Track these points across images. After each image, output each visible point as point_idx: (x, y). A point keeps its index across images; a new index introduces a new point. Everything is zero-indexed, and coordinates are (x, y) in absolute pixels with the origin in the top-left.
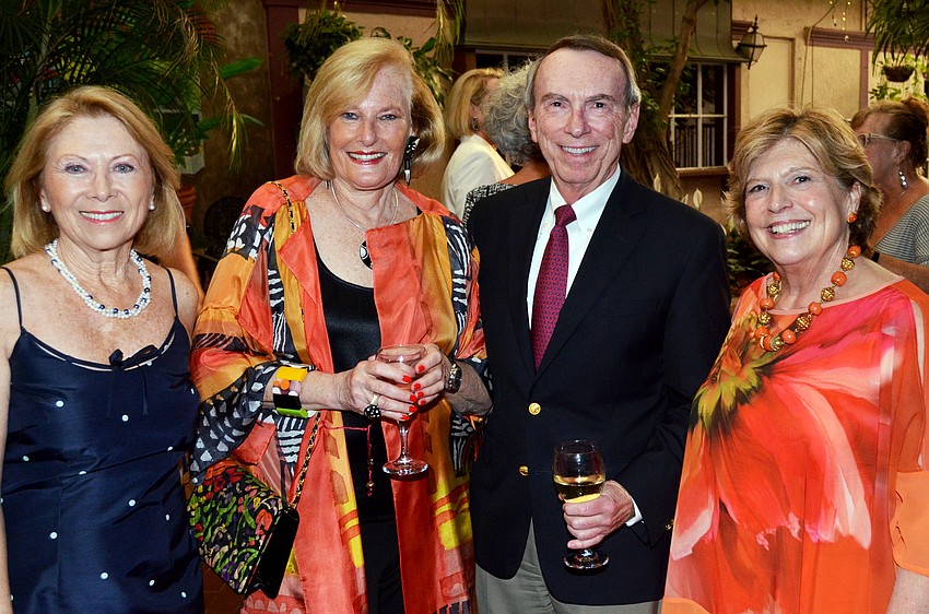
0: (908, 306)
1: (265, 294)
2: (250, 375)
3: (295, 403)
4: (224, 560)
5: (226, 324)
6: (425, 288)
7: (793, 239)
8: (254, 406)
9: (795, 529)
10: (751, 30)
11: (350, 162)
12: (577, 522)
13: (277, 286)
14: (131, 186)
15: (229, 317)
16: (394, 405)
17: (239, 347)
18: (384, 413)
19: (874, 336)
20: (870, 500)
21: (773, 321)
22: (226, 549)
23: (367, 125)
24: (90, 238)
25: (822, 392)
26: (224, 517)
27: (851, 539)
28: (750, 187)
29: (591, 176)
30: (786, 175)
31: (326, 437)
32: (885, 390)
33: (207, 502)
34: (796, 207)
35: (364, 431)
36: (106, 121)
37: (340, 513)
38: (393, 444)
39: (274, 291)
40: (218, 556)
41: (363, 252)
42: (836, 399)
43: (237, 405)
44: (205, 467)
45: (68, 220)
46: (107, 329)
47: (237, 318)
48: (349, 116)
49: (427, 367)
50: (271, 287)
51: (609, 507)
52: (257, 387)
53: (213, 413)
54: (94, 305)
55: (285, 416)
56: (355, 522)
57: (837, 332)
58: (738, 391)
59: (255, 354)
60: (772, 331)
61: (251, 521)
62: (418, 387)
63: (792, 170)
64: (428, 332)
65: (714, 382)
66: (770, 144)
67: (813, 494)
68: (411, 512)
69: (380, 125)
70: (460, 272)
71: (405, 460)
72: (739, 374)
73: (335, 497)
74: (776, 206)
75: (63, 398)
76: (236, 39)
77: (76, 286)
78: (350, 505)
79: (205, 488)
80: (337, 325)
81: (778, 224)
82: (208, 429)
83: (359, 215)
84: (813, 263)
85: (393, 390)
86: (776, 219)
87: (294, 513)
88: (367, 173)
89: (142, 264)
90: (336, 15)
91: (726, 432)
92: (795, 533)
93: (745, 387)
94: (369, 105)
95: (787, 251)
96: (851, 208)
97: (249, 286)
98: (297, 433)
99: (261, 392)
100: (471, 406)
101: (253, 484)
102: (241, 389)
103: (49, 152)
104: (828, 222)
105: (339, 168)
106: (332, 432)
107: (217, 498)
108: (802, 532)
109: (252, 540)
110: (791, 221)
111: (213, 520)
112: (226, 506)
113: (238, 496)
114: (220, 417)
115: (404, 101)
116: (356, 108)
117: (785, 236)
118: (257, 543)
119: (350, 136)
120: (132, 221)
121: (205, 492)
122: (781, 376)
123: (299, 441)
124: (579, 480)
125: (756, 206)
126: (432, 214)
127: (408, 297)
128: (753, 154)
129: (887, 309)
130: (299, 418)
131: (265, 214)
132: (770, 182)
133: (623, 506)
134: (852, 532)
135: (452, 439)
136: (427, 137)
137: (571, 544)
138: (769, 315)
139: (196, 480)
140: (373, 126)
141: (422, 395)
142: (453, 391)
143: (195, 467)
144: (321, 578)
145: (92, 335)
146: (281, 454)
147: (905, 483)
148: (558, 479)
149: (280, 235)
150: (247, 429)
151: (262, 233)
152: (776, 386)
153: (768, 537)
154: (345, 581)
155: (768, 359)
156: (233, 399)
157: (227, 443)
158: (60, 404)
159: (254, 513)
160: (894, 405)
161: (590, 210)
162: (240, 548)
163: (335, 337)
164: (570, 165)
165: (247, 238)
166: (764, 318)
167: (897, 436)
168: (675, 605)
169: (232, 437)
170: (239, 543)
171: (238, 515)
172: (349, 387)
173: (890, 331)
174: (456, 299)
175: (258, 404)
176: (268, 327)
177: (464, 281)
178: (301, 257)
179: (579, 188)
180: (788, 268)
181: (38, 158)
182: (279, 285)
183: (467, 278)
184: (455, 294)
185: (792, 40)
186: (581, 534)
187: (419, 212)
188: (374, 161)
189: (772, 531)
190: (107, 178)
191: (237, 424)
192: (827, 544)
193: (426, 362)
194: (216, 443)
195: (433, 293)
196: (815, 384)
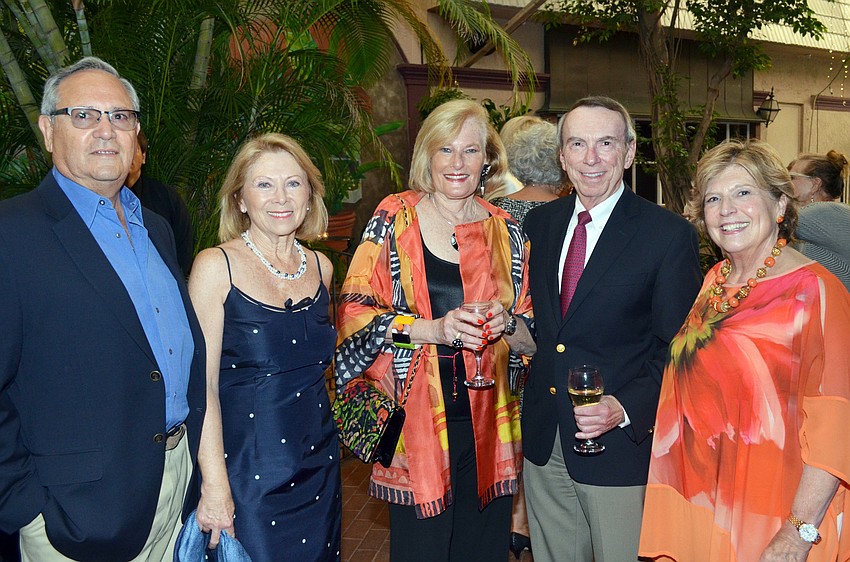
0: (815, 280)
1: (388, 266)
2: (377, 321)
3: (406, 339)
4: (356, 441)
5: (363, 287)
6: (493, 265)
7: (737, 234)
8: (380, 341)
9: (731, 434)
10: (768, 98)
11: (446, 181)
12: (582, 420)
13: (396, 262)
14: (298, 195)
15: (364, 282)
16: (472, 339)
17: (370, 303)
18: (466, 345)
19: (790, 302)
20: (785, 415)
21: (724, 292)
22: (357, 434)
23: (458, 156)
24: (274, 229)
25: (753, 340)
26: (356, 414)
27: (771, 442)
28: (707, 198)
29: (603, 191)
30: (733, 190)
31: (426, 362)
32: (797, 338)
33: (345, 405)
34: (739, 212)
35: (452, 359)
36: (283, 154)
37: (433, 413)
38: (471, 367)
39: (394, 266)
40: (352, 439)
41: (453, 240)
42: (762, 345)
43: (369, 340)
44: (346, 382)
45: (259, 216)
46: (281, 286)
47: (370, 283)
48: (445, 150)
49: (494, 314)
50: (392, 263)
51: (604, 411)
52: (382, 328)
53: (352, 346)
54: (273, 271)
55: (399, 348)
56: (444, 420)
57: (766, 299)
58: (698, 339)
59: (381, 307)
60: (724, 298)
61: (374, 416)
62: (488, 327)
63: (737, 187)
64: (495, 294)
65: (683, 333)
66: (721, 168)
67: (744, 411)
68: (483, 415)
69: (466, 156)
70: (517, 256)
71: (479, 378)
72: (699, 328)
73: (431, 402)
74: (725, 212)
75: (257, 328)
76: (385, 108)
77: (263, 259)
78: (441, 409)
79: (344, 395)
80: (435, 288)
81: (727, 224)
82: (348, 357)
83: (450, 217)
84: (751, 251)
85: (471, 329)
86: (725, 221)
87: (402, 411)
88: (457, 187)
89: (300, 247)
90: (455, 90)
91: (689, 369)
92: (731, 437)
93: (703, 337)
94: (458, 143)
95: (733, 244)
96: (779, 213)
97: (378, 262)
98: (408, 359)
99: (384, 332)
100: (523, 348)
101: (376, 392)
102: (371, 329)
103: (248, 175)
104: (762, 224)
105: (438, 185)
106: (430, 359)
107: (351, 401)
108: (737, 436)
109: (374, 428)
110: (736, 223)
111: (349, 416)
112: (358, 406)
113: (365, 400)
114: (357, 349)
115: (481, 141)
116: (450, 145)
117: (732, 232)
118: (378, 430)
119: (446, 164)
120: (298, 217)
121: (344, 398)
122: (726, 329)
123: (408, 364)
124: (586, 392)
125: (712, 212)
126: (499, 217)
127: (482, 271)
128: (709, 176)
129: (800, 284)
130: (409, 350)
131: (388, 215)
132: (721, 195)
133: (615, 413)
134: (772, 437)
135: (510, 369)
136: (496, 165)
137: (578, 435)
138: (722, 288)
139: (339, 391)
140: (461, 156)
141: (490, 333)
142: (510, 334)
143: (340, 382)
144: (420, 456)
145: (272, 289)
146: (395, 374)
147: (809, 404)
148: (572, 391)
149: (399, 229)
150: (375, 357)
151: (387, 227)
152: (722, 336)
153: (715, 440)
154: (436, 458)
155: (719, 318)
156: (365, 337)
157: (360, 366)
158: (256, 331)
159: (376, 411)
160: (803, 349)
161: (601, 215)
162: (366, 433)
163: (433, 296)
164: (587, 184)
165: (377, 231)
166: (719, 291)
167: (804, 370)
168: (657, 489)
169: (365, 362)
170: (366, 430)
171: (366, 412)
172: (442, 328)
173: (801, 298)
174: (514, 274)
175: (382, 339)
176: (389, 289)
177: (519, 262)
178: (412, 243)
179: (595, 199)
180: (734, 255)
181: (240, 179)
182: (397, 261)
183: (522, 260)
184: (513, 270)
185: (801, 105)
186: (585, 428)
187: (490, 215)
188: (462, 180)
189: (717, 436)
190: (284, 190)
191: (368, 353)
192: (755, 445)
193: (493, 311)
194: (354, 366)
195: (499, 269)
196: (750, 335)
